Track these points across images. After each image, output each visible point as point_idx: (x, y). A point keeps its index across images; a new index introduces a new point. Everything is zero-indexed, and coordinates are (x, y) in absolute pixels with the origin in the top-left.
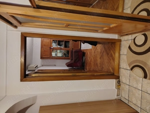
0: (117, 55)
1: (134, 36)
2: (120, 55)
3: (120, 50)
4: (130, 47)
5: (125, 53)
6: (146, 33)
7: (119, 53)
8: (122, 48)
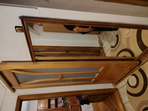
0: (121, 106)
1: (126, 80)
2: (123, 105)
3: (121, 99)
4: (128, 92)
5: (128, 101)
6: (134, 73)
7: (122, 103)
8: (122, 96)
